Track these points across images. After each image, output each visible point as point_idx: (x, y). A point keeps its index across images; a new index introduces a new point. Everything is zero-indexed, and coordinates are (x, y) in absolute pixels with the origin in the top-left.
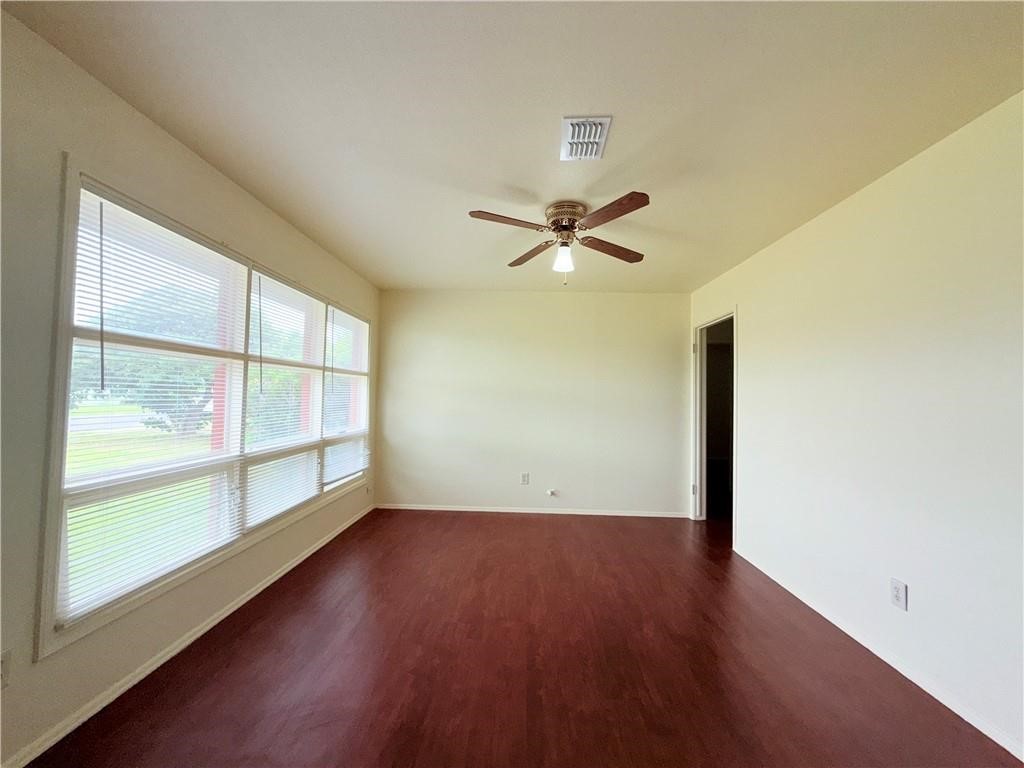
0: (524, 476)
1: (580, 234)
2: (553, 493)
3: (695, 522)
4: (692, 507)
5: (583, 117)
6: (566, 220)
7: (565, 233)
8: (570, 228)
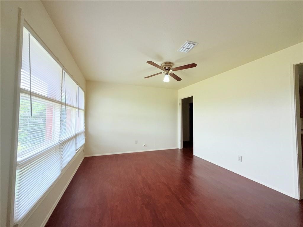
0: (136, 141)
1: (171, 71)
2: (145, 145)
3: (181, 149)
4: (179, 145)
5: (191, 42)
6: (167, 67)
7: (167, 71)
8: (168, 69)
